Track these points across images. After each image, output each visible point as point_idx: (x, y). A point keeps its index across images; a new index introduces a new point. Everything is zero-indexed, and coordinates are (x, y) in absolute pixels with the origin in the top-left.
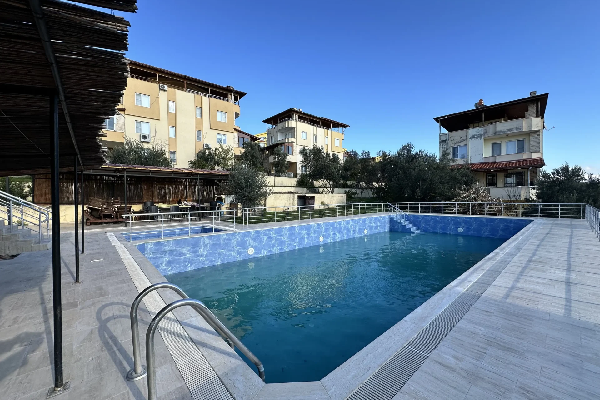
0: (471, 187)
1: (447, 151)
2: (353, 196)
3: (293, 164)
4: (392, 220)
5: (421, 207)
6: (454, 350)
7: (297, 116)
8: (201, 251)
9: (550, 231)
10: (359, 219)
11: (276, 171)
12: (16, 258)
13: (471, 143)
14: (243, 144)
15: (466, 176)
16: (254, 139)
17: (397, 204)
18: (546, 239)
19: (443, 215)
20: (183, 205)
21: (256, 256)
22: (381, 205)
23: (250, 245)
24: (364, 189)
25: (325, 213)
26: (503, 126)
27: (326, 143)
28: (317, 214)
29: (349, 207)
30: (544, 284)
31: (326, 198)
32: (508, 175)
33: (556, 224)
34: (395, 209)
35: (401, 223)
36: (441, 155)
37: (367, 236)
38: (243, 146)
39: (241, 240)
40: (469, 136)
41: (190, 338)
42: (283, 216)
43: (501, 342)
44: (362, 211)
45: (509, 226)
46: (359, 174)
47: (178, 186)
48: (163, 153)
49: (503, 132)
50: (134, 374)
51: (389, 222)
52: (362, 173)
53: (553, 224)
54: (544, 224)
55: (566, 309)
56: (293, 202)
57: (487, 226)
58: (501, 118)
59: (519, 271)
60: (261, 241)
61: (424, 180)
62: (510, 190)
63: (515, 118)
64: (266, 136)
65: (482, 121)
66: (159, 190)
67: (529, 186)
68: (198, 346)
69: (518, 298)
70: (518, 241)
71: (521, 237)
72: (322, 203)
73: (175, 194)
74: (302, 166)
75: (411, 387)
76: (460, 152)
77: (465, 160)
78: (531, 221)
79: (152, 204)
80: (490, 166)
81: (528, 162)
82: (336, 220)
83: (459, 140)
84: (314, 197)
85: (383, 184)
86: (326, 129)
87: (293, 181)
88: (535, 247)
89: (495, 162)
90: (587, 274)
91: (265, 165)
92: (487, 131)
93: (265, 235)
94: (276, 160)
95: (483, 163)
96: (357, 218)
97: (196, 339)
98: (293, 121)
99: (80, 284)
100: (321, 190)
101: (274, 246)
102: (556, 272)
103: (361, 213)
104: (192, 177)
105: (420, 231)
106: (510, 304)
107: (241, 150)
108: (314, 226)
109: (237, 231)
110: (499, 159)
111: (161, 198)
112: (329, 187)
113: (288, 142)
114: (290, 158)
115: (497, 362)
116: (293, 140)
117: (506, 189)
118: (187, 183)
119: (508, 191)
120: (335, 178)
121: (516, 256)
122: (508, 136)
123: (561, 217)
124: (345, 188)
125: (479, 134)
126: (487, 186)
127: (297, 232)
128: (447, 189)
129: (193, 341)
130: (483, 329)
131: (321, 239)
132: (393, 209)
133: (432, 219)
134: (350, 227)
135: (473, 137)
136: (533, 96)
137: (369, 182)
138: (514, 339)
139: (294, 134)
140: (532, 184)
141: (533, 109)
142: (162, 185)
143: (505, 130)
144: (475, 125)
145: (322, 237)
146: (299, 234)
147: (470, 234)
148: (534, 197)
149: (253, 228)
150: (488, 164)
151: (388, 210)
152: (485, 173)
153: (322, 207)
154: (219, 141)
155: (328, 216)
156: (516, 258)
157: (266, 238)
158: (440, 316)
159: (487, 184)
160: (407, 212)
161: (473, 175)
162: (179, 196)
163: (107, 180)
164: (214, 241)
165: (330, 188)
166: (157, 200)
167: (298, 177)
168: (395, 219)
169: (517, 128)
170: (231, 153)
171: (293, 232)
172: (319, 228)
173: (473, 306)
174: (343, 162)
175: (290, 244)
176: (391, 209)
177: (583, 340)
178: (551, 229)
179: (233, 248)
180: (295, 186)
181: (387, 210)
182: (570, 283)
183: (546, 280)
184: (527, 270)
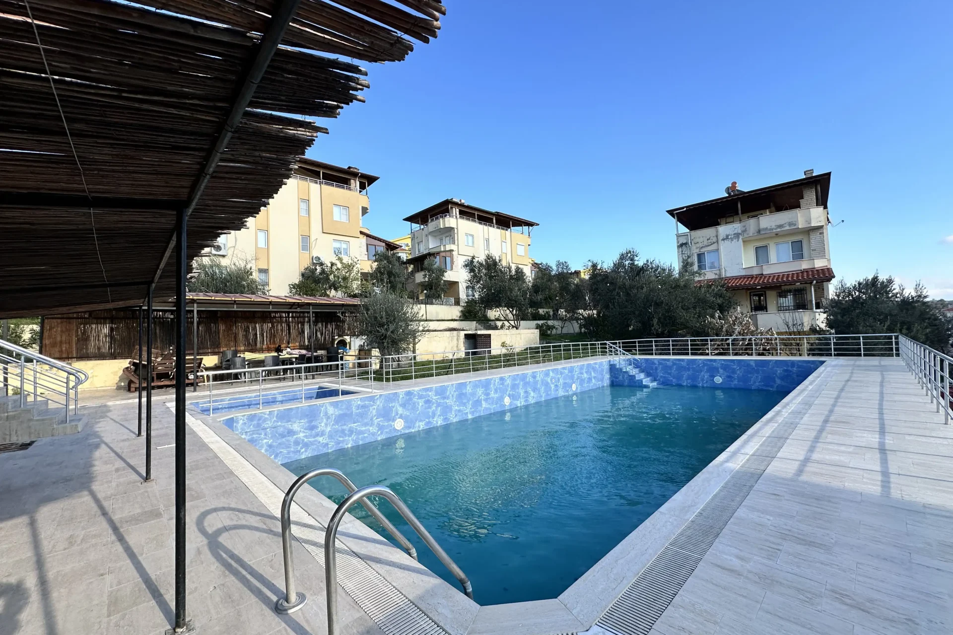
0: (728, 313)
1: (689, 260)
2: (549, 332)
3: (454, 284)
4: (612, 368)
5: (656, 346)
6: (735, 548)
7: (458, 210)
8: (322, 426)
9: (851, 377)
10: (564, 368)
11: (427, 296)
12: (31, 448)
13: (724, 247)
14: (375, 255)
15: (721, 296)
16: (391, 247)
17: (619, 343)
18: (846, 389)
19: (690, 357)
20: (284, 355)
21: (407, 431)
22: (595, 345)
23: (397, 415)
24: (566, 320)
25: (509, 360)
26: (769, 220)
27: (504, 251)
28: (498, 362)
29: (546, 350)
30: (850, 453)
31: (509, 337)
32: (782, 294)
33: (859, 366)
34: (617, 350)
35: (626, 372)
36: (681, 266)
37: (575, 394)
38: (374, 258)
39: (384, 407)
40: (720, 238)
41: (353, 552)
42: (445, 367)
43: (799, 534)
44: (566, 355)
45: (791, 371)
46: (557, 298)
47: (275, 324)
48: (249, 273)
49: (770, 229)
50: (285, 604)
51: (608, 370)
52: (562, 296)
53: (854, 365)
54: (842, 366)
55: (883, 486)
56: (458, 344)
57: (757, 372)
58: (766, 209)
59: (813, 437)
60: (414, 408)
61: (658, 304)
62: (788, 316)
63: (786, 209)
64: (409, 241)
65: (737, 214)
66: (246, 332)
67: (815, 310)
68: (368, 562)
69: (815, 474)
70: (806, 393)
71: (811, 387)
72: (503, 345)
73: (270, 338)
74: (467, 288)
75: (684, 598)
76: (708, 260)
77: (718, 272)
78: (823, 362)
79: (235, 353)
80: (755, 281)
81: (810, 273)
82: (529, 370)
83: (706, 243)
84: (490, 335)
85: (595, 312)
86: (503, 229)
87: (455, 312)
88: (832, 401)
89: (762, 274)
90: (907, 437)
91: (410, 287)
92: (746, 229)
93: (420, 397)
94: (427, 279)
95: (744, 277)
96: (560, 367)
97: (362, 552)
98: (451, 219)
99: (154, 483)
100: (499, 324)
101: (434, 414)
102: (865, 435)
103: (565, 359)
104: (298, 310)
105: (657, 384)
106: (806, 483)
107: (373, 265)
108: (495, 381)
109: (377, 392)
110: (767, 271)
111: (249, 344)
112: (512, 318)
113: (445, 251)
114: (449, 276)
115: (796, 560)
116: (453, 247)
117: (782, 315)
118: (290, 319)
119: (785, 317)
120: (520, 304)
121: (807, 415)
122: (777, 235)
123: (865, 355)
124: (536, 320)
125: (735, 234)
126: (752, 312)
127: (470, 391)
128: (694, 317)
129: (357, 555)
130: (771, 518)
131: (507, 401)
132: (613, 350)
133: (674, 364)
134: (549, 381)
135: (727, 238)
136: (809, 176)
137: (572, 310)
138: (816, 529)
139: (454, 238)
140: (818, 307)
141: (810, 196)
142: (250, 323)
143: (773, 227)
144: (729, 220)
145: (507, 397)
146: (473, 394)
147: (733, 386)
148: (823, 326)
149: (399, 387)
150: (752, 278)
151: (606, 352)
152: (749, 292)
153: (504, 351)
154: (337, 252)
155: (515, 365)
156: (806, 418)
157: (421, 402)
158: (708, 503)
159: (751, 308)
160: (635, 354)
161: (731, 295)
162: (277, 340)
163: (163, 318)
164: (341, 409)
165: (514, 320)
166: (242, 348)
167: (462, 304)
168: (618, 367)
169: (790, 224)
170: (357, 270)
171: (464, 391)
172: (502, 384)
173: (754, 488)
174: (531, 279)
175: (459, 411)
176: (611, 351)
177: (908, 526)
178: (852, 373)
179: (372, 419)
180: (458, 318)
181: (604, 353)
182: (885, 450)
183: (853, 448)
184: (824, 434)
